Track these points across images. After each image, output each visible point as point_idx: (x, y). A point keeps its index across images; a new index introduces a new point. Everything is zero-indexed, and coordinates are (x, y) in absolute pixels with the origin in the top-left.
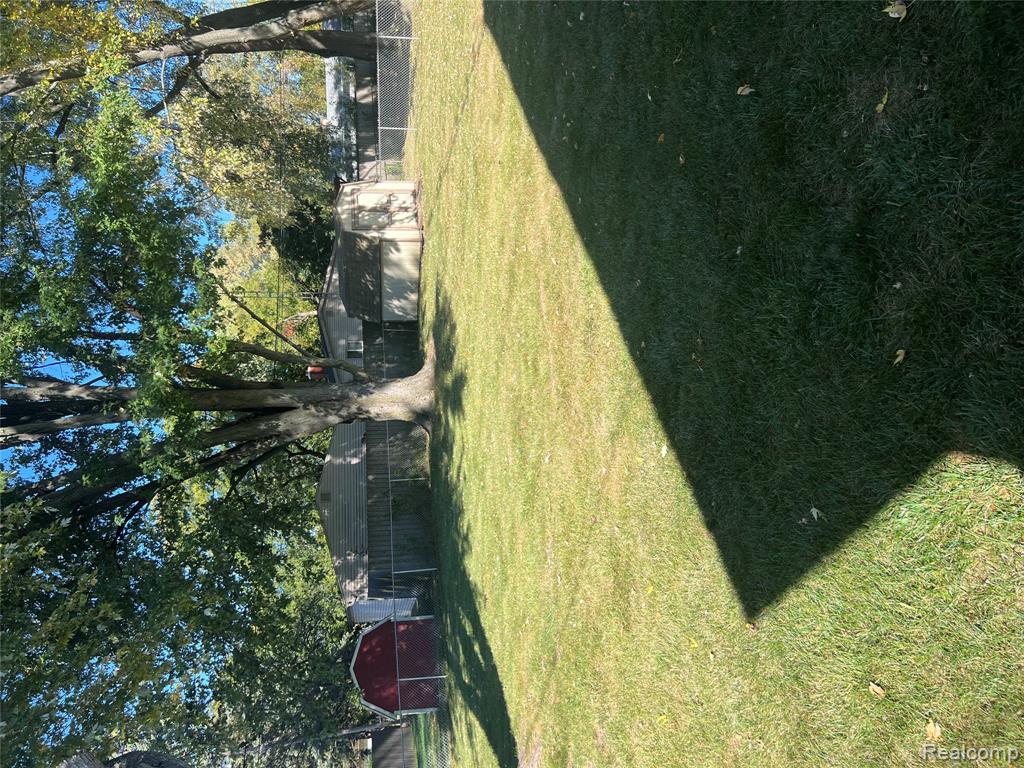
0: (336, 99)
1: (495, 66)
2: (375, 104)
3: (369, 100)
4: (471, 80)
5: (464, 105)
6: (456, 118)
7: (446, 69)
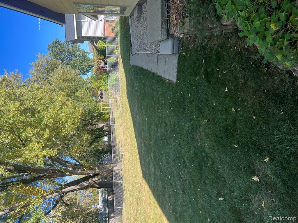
0: (102, 200)
1: (147, 189)
2: (113, 200)
3: (111, 199)
4: (141, 193)
5: (139, 200)
6: (137, 204)
7: (133, 189)
